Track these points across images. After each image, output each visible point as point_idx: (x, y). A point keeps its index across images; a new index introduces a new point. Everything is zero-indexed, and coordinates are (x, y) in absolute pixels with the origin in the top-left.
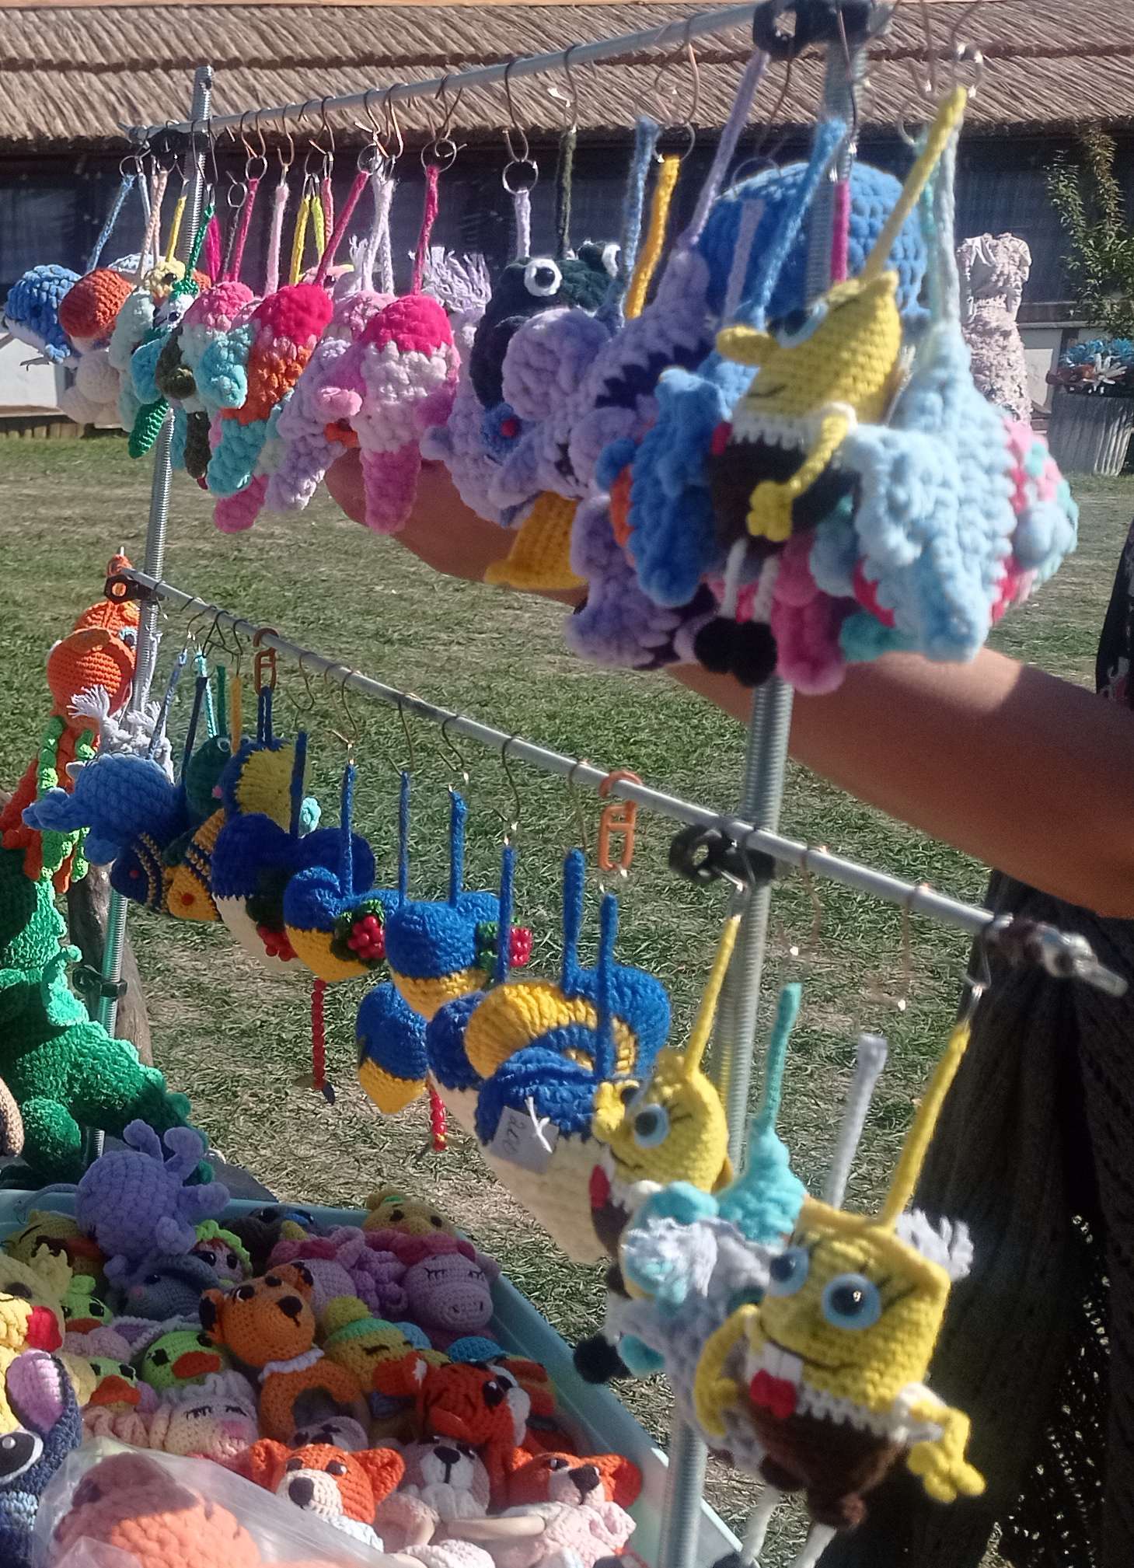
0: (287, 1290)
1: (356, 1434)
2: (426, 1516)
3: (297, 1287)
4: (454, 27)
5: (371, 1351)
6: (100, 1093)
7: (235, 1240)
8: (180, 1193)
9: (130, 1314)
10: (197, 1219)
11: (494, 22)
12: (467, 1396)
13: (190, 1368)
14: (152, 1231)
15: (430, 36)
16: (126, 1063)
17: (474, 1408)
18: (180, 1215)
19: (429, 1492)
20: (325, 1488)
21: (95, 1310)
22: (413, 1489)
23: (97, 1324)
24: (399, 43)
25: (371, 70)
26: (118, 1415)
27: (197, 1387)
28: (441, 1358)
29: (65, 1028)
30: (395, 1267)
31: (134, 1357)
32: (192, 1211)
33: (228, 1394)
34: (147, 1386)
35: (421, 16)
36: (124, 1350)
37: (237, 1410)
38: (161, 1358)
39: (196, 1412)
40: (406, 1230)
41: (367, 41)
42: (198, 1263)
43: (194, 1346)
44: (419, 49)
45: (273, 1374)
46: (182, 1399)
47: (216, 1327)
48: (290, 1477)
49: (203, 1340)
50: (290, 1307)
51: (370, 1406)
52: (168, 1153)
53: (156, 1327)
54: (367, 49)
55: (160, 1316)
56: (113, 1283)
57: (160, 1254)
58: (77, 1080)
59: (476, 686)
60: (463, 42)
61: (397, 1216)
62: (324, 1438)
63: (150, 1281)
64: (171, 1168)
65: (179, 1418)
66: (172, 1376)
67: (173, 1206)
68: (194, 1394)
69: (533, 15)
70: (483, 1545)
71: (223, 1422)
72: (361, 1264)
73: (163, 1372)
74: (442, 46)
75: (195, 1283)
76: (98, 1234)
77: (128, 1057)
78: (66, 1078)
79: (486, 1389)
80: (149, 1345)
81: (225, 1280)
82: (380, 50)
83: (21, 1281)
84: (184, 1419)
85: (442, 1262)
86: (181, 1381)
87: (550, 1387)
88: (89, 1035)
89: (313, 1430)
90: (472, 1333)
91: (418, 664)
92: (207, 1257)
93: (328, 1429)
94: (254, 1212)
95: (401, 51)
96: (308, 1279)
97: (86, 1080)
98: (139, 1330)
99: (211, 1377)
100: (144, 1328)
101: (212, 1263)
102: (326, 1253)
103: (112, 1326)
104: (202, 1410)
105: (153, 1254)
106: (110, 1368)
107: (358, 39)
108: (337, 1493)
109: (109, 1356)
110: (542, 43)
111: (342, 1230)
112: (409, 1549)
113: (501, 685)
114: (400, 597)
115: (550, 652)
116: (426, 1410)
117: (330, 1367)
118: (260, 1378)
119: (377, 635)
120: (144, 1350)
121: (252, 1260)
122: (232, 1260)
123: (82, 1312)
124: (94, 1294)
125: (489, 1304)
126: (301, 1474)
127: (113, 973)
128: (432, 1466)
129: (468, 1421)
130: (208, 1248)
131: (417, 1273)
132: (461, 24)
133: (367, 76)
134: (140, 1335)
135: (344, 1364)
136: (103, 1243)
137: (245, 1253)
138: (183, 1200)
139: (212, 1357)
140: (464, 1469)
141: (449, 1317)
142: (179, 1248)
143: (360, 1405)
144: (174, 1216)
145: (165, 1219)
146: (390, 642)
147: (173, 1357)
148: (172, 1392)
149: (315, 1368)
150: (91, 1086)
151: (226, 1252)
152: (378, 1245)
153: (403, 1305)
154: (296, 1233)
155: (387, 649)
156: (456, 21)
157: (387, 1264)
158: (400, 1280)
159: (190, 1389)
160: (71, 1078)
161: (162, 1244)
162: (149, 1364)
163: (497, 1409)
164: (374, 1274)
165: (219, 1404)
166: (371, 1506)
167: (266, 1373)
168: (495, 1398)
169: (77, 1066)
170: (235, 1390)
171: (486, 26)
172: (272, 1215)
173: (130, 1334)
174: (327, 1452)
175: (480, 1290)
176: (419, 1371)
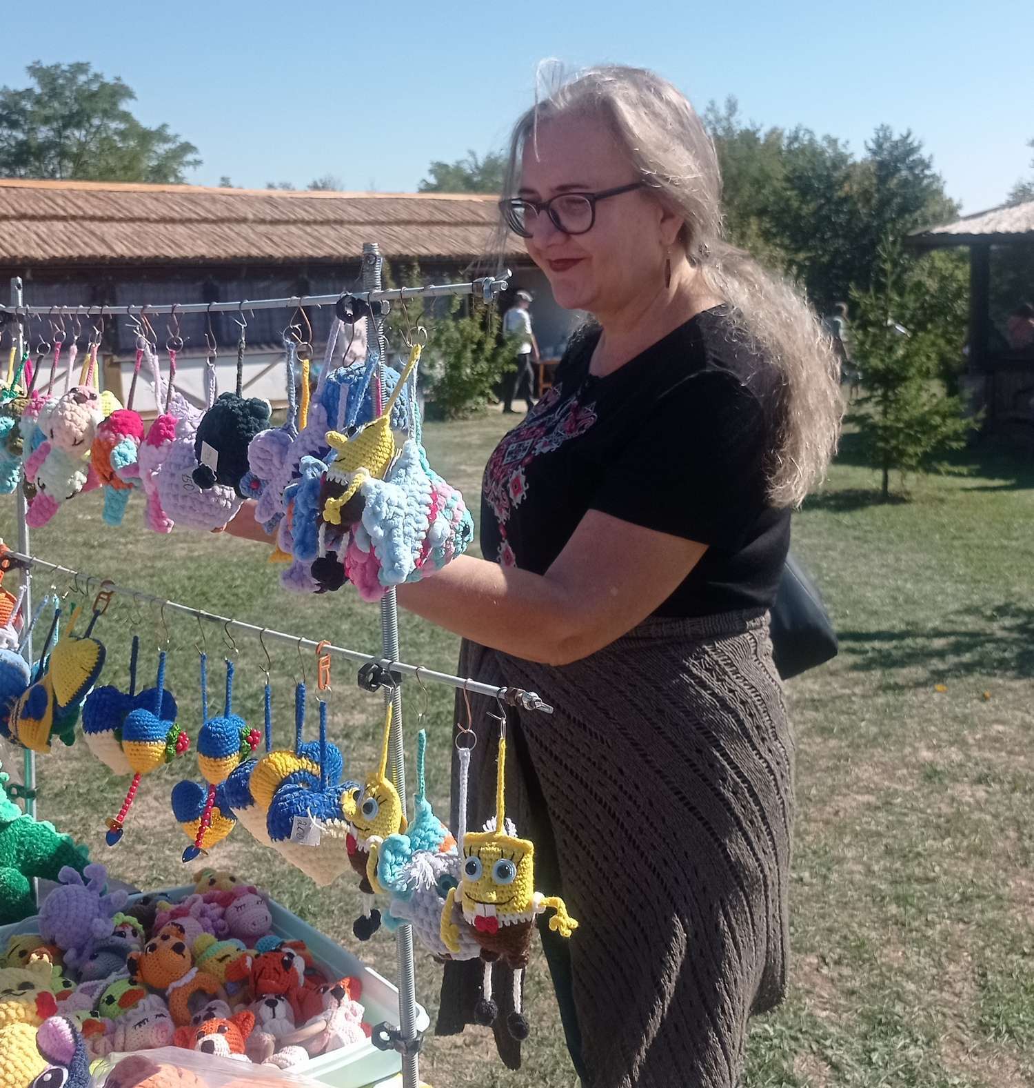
0: (174, 940)
1: (224, 1007)
2: (268, 1038)
3: (177, 936)
4: (70, 201)
5: (221, 960)
6: (37, 856)
7: (134, 920)
8: (99, 901)
9: (87, 980)
10: (111, 915)
11: (91, 199)
12: (275, 969)
13: (129, 1000)
14: (88, 928)
15: (57, 205)
16: (49, 834)
17: (279, 974)
18: (103, 914)
19: (266, 1026)
20: (220, 1041)
21: (66, 984)
22: (258, 1027)
23: (70, 993)
24: (40, 208)
25: (26, 222)
26: (94, 1042)
27: (134, 1010)
28: (254, 952)
29: (11, 822)
30: (219, 910)
31: (94, 1004)
32: (108, 909)
33: (152, 1008)
34: (107, 1018)
35: (50, 193)
36: (88, 1001)
37: (161, 1015)
38: (110, 1000)
39: (139, 1024)
40: (219, 888)
41: (21, 206)
42: (118, 939)
43: (127, 987)
44: (51, 212)
45: (174, 989)
46: (128, 1020)
47: (138, 972)
48: (200, 1042)
49: (132, 982)
50: (179, 948)
51: (225, 989)
52: (86, 881)
53: (103, 983)
54: (23, 211)
55: (103, 976)
56: (71, 966)
57: (95, 940)
58: (21, 851)
59: (146, 566)
60: (76, 209)
61: (212, 882)
62: (210, 1016)
63: (93, 957)
64: (91, 889)
65: (130, 1029)
66: (119, 1009)
67: (97, 910)
68: (135, 1014)
69: (111, 195)
70: (299, 1044)
71: (156, 1025)
72: (203, 914)
73: (114, 1007)
74: (65, 210)
75: (120, 952)
76: (56, 939)
77: (49, 831)
78: (15, 852)
79: (283, 961)
80: (101, 995)
81: (134, 945)
82: (30, 212)
83: (26, 980)
84: (133, 1030)
85: (242, 901)
86: (125, 1010)
87: (308, 951)
88: (24, 823)
89: (202, 1013)
90: (263, 935)
91: (111, 558)
92: (121, 934)
93: (210, 1009)
94: (136, 901)
95: (42, 212)
96: (182, 930)
97: (27, 851)
98: (94, 988)
99: (141, 1002)
100: (96, 986)
101: (124, 936)
102: (184, 913)
103: (78, 991)
104: (143, 1022)
105: (90, 942)
106: (86, 1015)
107: (16, 206)
108: (226, 1042)
109: (82, 1009)
110: (119, 211)
111: (190, 898)
112: (267, 1060)
113: (159, 564)
114: (93, 520)
115: (182, 542)
116: (256, 982)
117: (203, 975)
118: (167, 994)
119: (85, 544)
120: (99, 999)
121: (144, 928)
122: (135, 933)
123: (61, 988)
124: (62, 975)
125: (269, 916)
126: (205, 1039)
127: (31, 784)
128: (265, 1011)
129: (277, 981)
130: (120, 929)
131: (231, 909)
132: (74, 200)
133: (25, 225)
134: (95, 990)
135: (209, 972)
136: (60, 945)
137: (140, 926)
138: (101, 905)
139: (139, 990)
140: (282, 1008)
141: (252, 930)
142: (107, 934)
143: (221, 991)
144: (99, 916)
145: (96, 920)
146: (93, 547)
147: (117, 998)
148: (121, 1018)
149: (195, 979)
150: (31, 853)
151: (131, 928)
152: (208, 901)
153: (227, 930)
154: (166, 906)
155: (92, 551)
156: (70, 197)
157: (215, 910)
158: (223, 916)
159: (131, 1012)
160: (19, 851)
161: (97, 935)
162: (104, 1006)
163: (290, 971)
164: (210, 917)
165: (151, 1015)
166: (242, 1044)
167: (170, 990)
168: (288, 965)
169: (21, 843)
170: (155, 1005)
171: (87, 200)
172: (147, 900)
173: (89, 991)
174: (215, 1023)
175: (264, 910)
176: (249, 963)
